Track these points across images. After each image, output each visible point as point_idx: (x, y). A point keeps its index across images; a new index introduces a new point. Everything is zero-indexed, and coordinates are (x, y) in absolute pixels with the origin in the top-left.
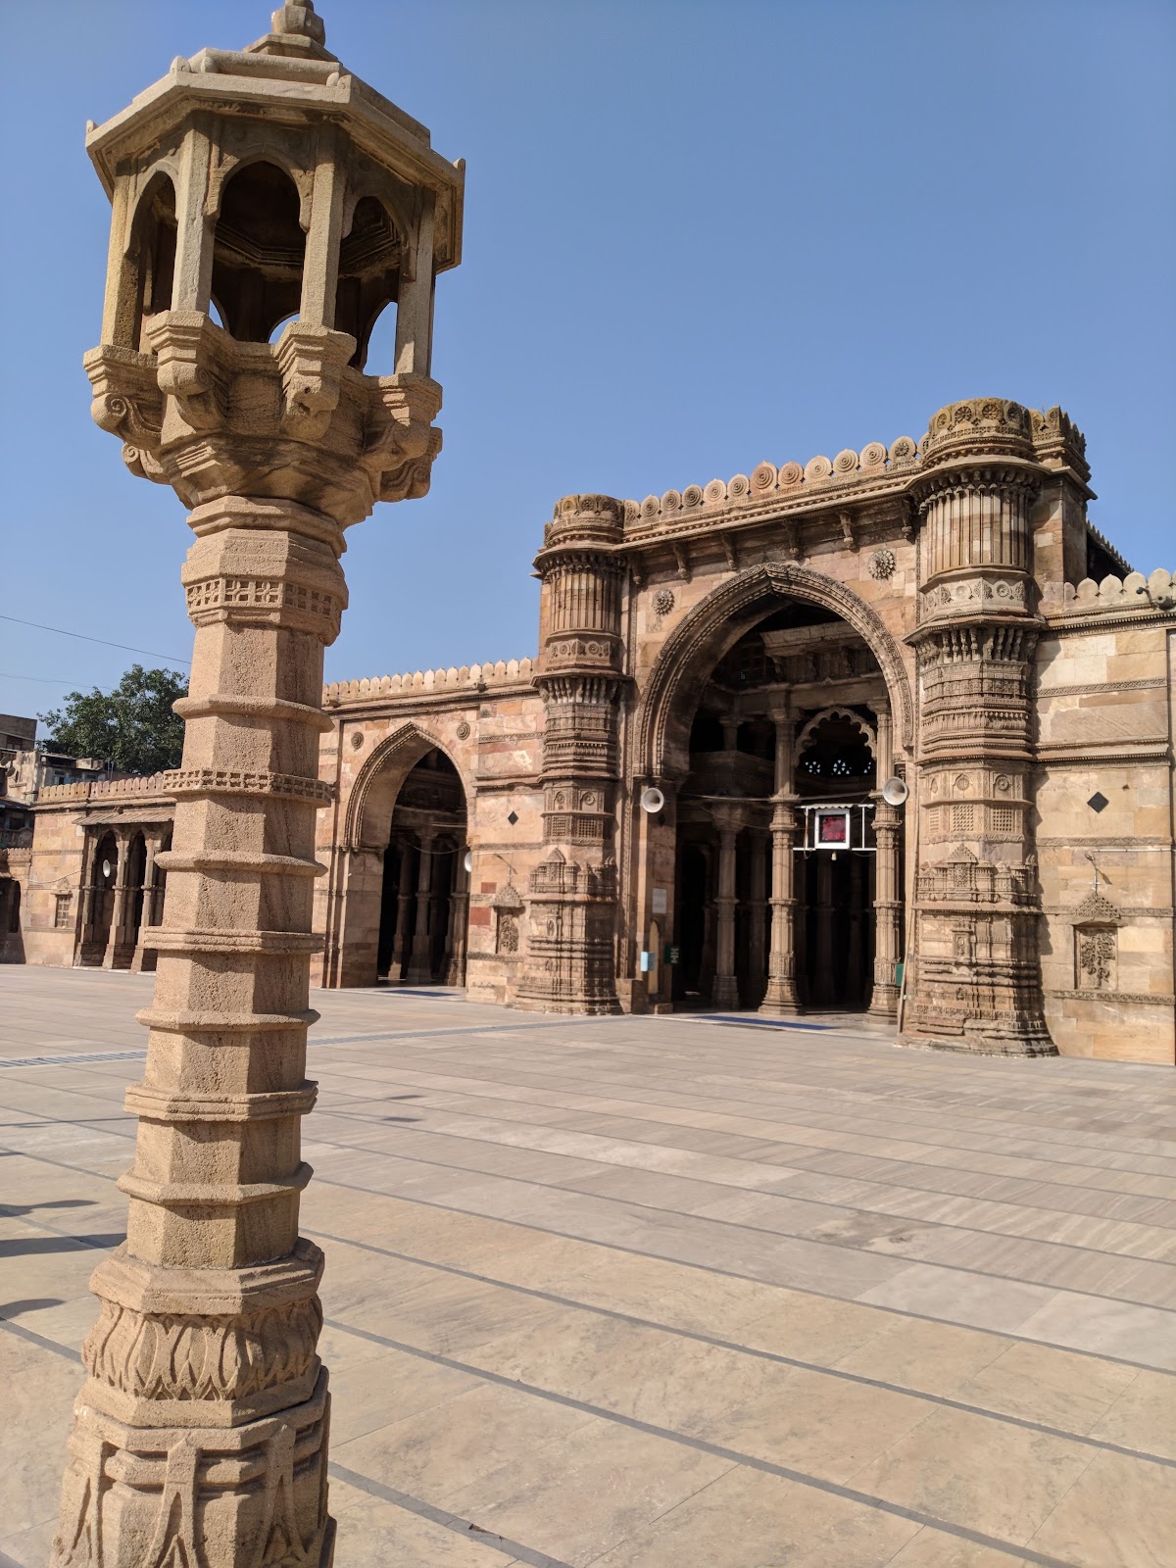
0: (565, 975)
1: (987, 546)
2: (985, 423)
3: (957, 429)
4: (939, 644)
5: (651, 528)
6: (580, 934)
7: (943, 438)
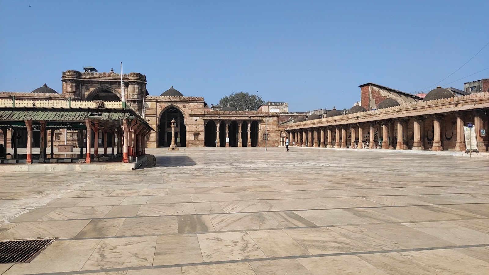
0: (74, 143)
1: (138, 91)
2: (137, 76)
3: (134, 76)
4: (132, 102)
5: (85, 77)
6: (76, 137)
7: (132, 77)
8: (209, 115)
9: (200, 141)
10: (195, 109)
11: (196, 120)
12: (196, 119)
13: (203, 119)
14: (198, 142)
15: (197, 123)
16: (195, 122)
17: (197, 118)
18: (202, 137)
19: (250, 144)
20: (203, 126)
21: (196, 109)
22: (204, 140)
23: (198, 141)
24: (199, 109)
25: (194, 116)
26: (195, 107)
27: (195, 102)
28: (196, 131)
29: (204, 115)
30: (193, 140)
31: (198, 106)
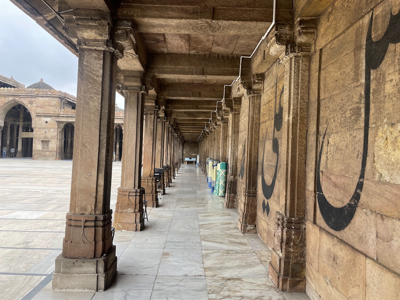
8: (64, 116)
9: (51, 152)
11: (47, 122)
12: (46, 120)
13: (56, 121)
14: (47, 153)
15: (48, 125)
16: (44, 125)
17: (48, 119)
18: (54, 145)
20: (56, 131)
21: (47, 107)
22: (56, 150)
23: (48, 151)
24: (51, 106)
25: (43, 116)
26: (46, 103)
27: (46, 96)
28: (46, 137)
29: (58, 115)
30: (41, 149)
31: (49, 102)
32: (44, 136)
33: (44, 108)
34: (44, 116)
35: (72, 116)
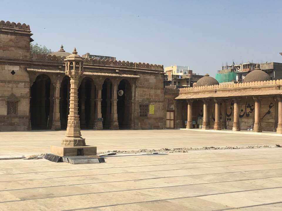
8: (41, 64)
9: (20, 118)
10: (10, 49)
11: (13, 73)
12: (12, 69)
13: (29, 72)
14: (16, 120)
15: (15, 77)
16: (9, 77)
17: (16, 68)
18: (24, 107)
19: (117, 123)
20: (28, 85)
21: (13, 49)
22: (28, 114)
23: (17, 117)
24: (19, 47)
25: (8, 63)
26: (11, 43)
27: (11, 33)
28: (13, 95)
29: (30, 63)
30: (5, 113)
31: (16, 42)
32: (10, 93)
33: (8, 50)
34: (10, 63)
35: (49, 64)
